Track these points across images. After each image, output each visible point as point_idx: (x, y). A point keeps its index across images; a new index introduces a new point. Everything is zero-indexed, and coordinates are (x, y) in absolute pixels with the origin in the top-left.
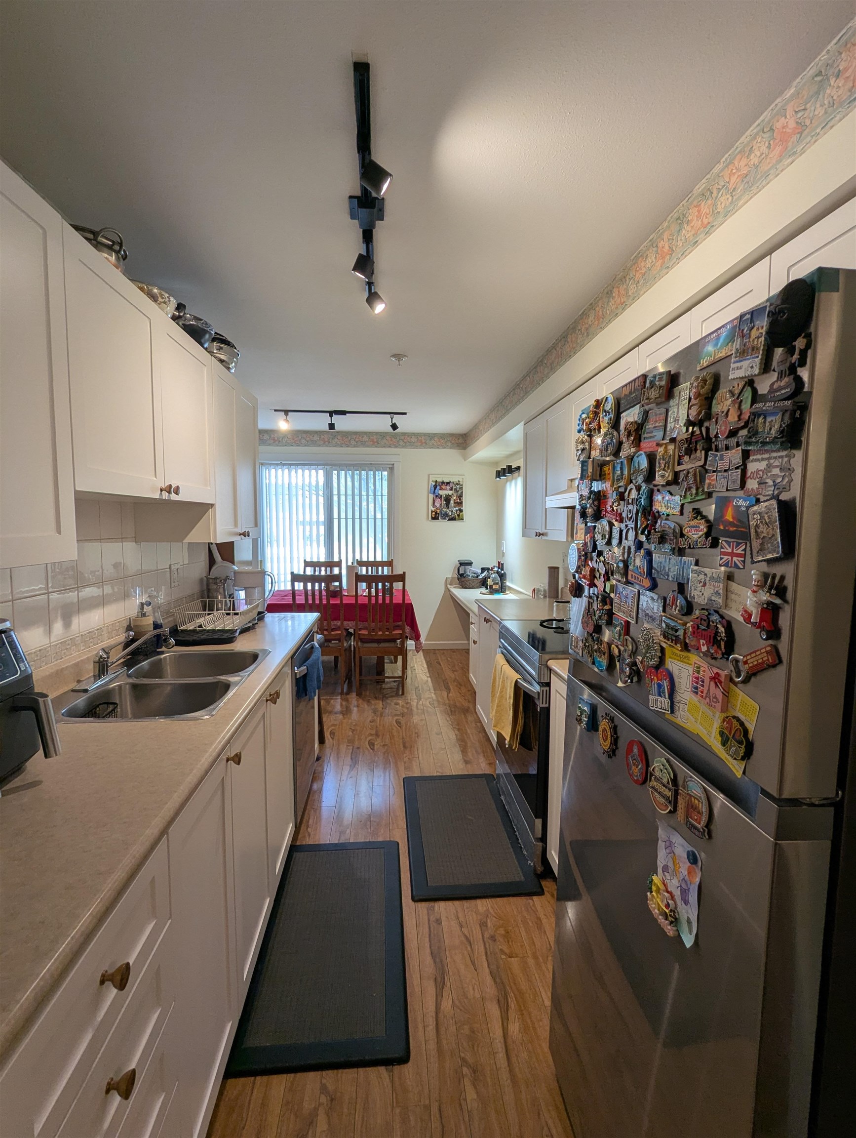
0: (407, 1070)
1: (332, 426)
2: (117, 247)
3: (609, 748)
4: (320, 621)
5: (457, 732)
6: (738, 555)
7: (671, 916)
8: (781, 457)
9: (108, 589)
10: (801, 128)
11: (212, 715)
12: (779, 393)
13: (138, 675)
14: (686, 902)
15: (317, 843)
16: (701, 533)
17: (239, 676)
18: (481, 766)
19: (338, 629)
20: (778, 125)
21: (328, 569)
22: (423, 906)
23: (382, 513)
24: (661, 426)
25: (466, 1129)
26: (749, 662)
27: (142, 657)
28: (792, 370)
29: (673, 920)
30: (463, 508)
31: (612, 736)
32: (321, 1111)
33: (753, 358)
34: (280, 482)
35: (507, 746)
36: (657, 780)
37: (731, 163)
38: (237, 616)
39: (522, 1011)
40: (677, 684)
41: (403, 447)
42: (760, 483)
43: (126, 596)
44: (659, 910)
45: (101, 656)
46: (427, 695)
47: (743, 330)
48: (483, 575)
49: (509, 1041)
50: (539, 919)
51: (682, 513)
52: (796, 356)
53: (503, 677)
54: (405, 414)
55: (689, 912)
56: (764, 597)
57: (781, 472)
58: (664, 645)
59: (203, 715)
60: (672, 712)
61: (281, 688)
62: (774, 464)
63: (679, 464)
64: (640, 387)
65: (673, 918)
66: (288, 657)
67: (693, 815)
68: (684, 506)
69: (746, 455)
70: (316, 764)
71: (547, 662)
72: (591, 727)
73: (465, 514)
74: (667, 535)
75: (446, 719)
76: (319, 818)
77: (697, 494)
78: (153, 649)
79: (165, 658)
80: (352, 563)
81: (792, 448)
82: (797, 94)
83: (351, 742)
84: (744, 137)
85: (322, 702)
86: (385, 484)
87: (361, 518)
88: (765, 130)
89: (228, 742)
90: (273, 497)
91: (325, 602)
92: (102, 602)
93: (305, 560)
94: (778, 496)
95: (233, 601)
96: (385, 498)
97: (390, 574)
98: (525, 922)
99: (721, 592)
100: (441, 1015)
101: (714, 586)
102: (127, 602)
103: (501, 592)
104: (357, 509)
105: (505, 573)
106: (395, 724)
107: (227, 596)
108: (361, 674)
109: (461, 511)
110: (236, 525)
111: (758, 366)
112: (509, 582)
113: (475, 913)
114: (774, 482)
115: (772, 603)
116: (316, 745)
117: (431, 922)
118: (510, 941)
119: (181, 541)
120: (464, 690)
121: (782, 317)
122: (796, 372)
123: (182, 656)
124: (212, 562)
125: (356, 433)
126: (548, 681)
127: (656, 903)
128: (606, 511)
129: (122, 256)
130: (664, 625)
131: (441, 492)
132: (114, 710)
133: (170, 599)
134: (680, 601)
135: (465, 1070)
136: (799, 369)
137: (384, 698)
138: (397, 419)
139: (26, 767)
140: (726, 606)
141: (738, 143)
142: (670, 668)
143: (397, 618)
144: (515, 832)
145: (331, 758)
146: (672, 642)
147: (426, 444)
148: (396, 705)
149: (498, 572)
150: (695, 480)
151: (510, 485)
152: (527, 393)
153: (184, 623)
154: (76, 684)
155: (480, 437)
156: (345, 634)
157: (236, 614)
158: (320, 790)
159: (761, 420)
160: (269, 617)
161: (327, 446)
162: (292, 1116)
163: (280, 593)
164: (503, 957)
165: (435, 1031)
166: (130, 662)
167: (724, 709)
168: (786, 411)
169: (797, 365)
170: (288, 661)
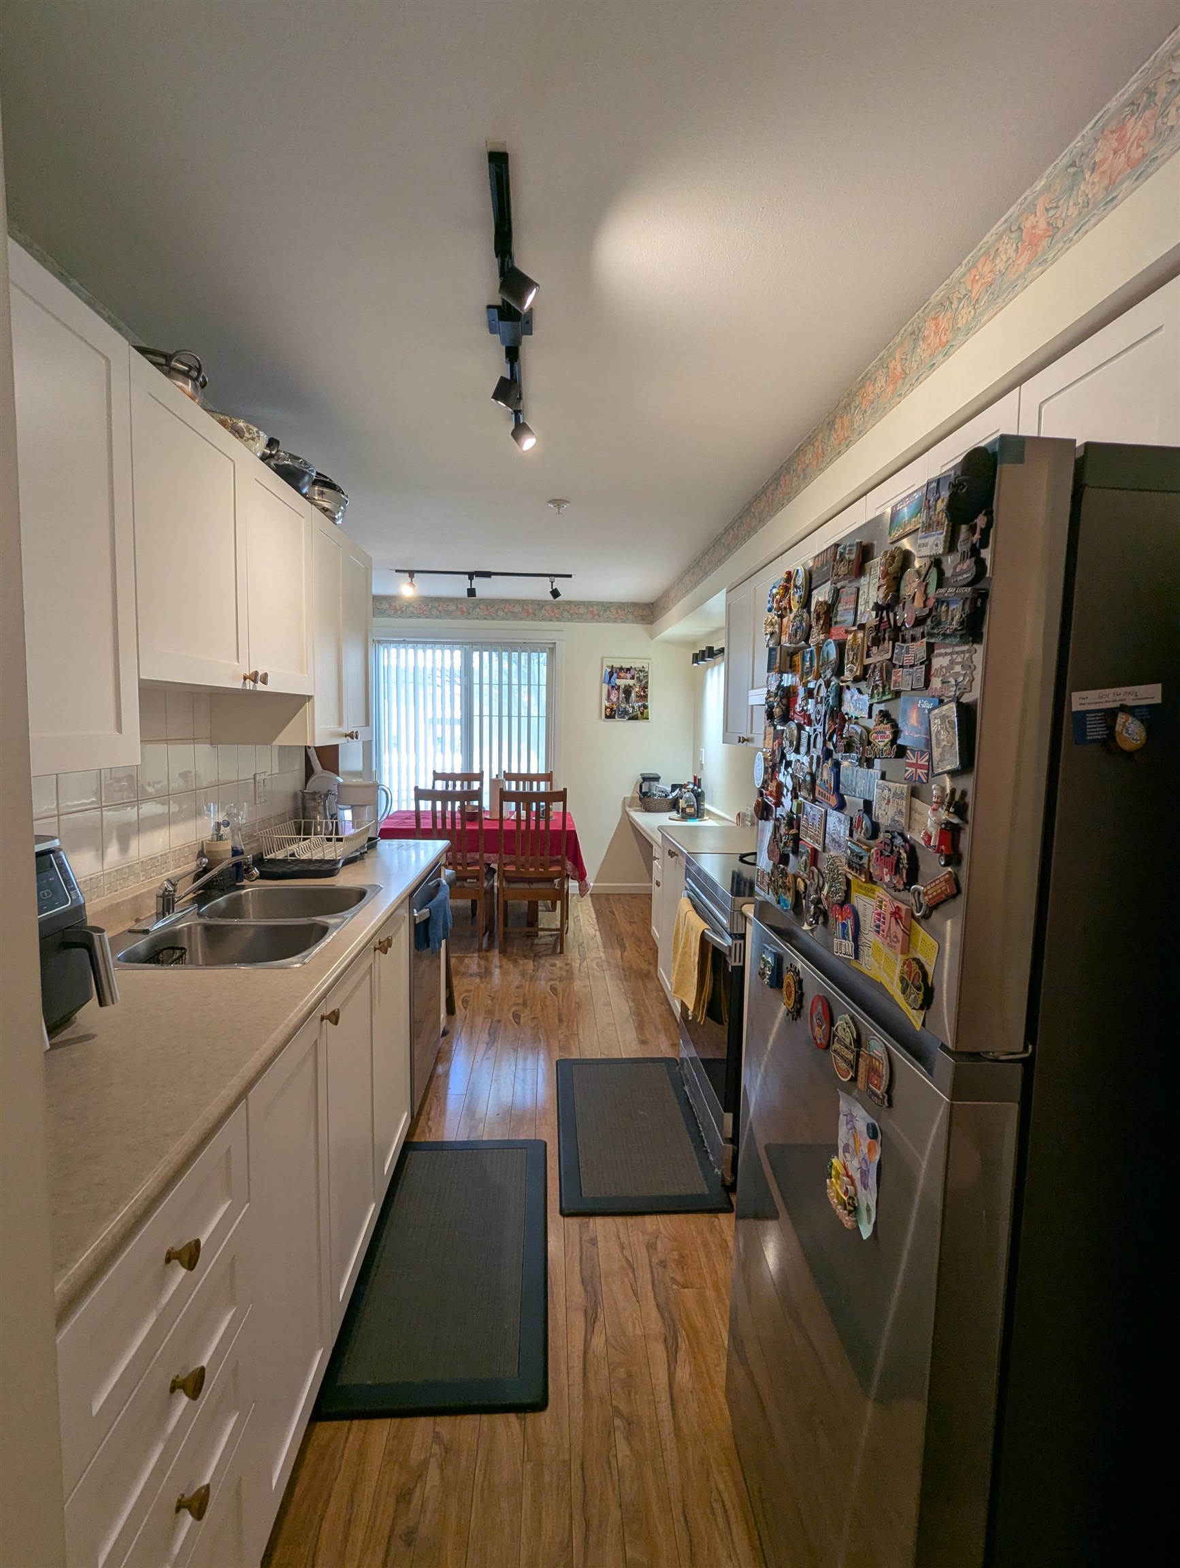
0: (543, 1420)
1: (471, 592)
2: (194, 374)
3: (793, 1007)
4: (448, 850)
5: (631, 1004)
6: (922, 767)
7: (849, 1203)
8: (963, 652)
9: (174, 808)
10: (1052, 229)
11: (305, 964)
12: (961, 578)
13: (211, 914)
14: (866, 1186)
15: (440, 1140)
16: (887, 740)
17: (340, 917)
18: (662, 1047)
19: (476, 863)
20: (1028, 224)
21: (466, 783)
22: (573, 1223)
23: (538, 709)
24: (851, 609)
25: (614, 1490)
26: (929, 892)
27: (217, 892)
28: (975, 552)
29: (852, 1208)
30: (649, 704)
31: (796, 992)
32: (433, 1464)
33: (938, 534)
34: (402, 666)
35: (690, 1018)
36: (840, 1041)
37: (974, 266)
38: (341, 843)
39: (695, 1353)
40: (862, 923)
41: (569, 620)
42: (943, 683)
43: (198, 813)
44: (838, 1199)
45: (166, 889)
46: (593, 954)
47: (929, 501)
48: (674, 794)
49: (676, 1389)
50: (724, 1241)
51: (870, 716)
52: (977, 536)
53: (687, 928)
54: (570, 576)
55: (867, 1198)
56: (944, 815)
57: (962, 669)
58: (850, 877)
59: (295, 962)
60: (857, 957)
61: (396, 933)
62: (957, 660)
63: (868, 656)
64: (832, 559)
65: (851, 1206)
66: (406, 894)
67: (873, 1079)
68: (874, 707)
69: (930, 648)
70: (442, 1040)
71: (742, 907)
72: (775, 982)
73: (652, 711)
74: (854, 742)
75: (618, 986)
76: (443, 1112)
77: (884, 693)
78: (232, 883)
79: (247, 894)
80: (497, 776)
81: (974, 642)
82: (1048, 187)
83: (490, 1012)
84: (988, 235)
85: (453, 961)
86: (544, 669)
87: (510, 716)
88: (1013, 229)
89: (324, 996)
90: (394, 686)
91: (458, 827)
92: (167, 821)
93: (434, 771)
94: (958, 699)
95: (337, 823)
96: (543, 690)
97: (549, 790)
98: (705, 1245)
99: (904, 810)
100: (590, 1355)
101: (898, 804)
102: (199, 821)
103: (698, 817)
104: (505, 701)
105: (703, 792)
106: (549, 991)
107: (329, 817)
108: (506, 925)
109: (646, 707)
110: (340, 724)
111: (942, 543)
112: (709, 804)
113: (642, 1232)
114: (956, 681)
115: (951, 823)
116: (443, 1015)
117: (583, 1242)
118: (685, 1268)
119: (269, 742)
120: (644, 949)
121: (961, 490)
122: (979, 553)
123: (267, 893)
124: (309, 771)
125: (504, 601)
126: (743, 932)
127: (835, 1189)
128: (795, 712)
129: (201, 383)
130: (849, 852)
131: (618, 682)
132: (181, 956)
133: (254, 819)
134: (866, 822)
135: (617, 1422)
136: (982, 551)
137: (536, 957)
138: (559, 583)
139: (76, 1019)
140: (909, 827)
141: (981, 243)
142: (856, 905)
143: (555, 849)
144: (700, 1131)
145: (462, 1034)
146: (856, 872)
147: (599, 616)
148: (550, 968)
149: (693, 791)
150: (881, 676)
151: (712, 671)
152: (730, 551)
153: (272, 850)
154: (134, 923)
155: (671, 609)
156: (485, 870)
157: (340, 840)
158: (447, 1075)
159: (944, 608)
160: (384, 845)
161: (467, 618)
162: (396, 1467)
163: (401, 815)
164: (675, 1287)
165: (581, 1375)
166: (204, 895)
167: (906, 950)
168: (967, 599)
169: (978, 545)
170: (405, 898)
